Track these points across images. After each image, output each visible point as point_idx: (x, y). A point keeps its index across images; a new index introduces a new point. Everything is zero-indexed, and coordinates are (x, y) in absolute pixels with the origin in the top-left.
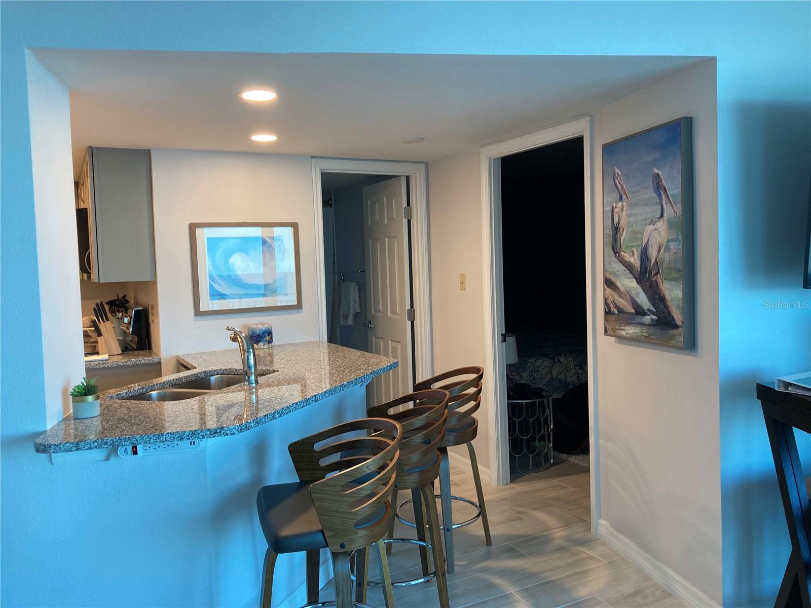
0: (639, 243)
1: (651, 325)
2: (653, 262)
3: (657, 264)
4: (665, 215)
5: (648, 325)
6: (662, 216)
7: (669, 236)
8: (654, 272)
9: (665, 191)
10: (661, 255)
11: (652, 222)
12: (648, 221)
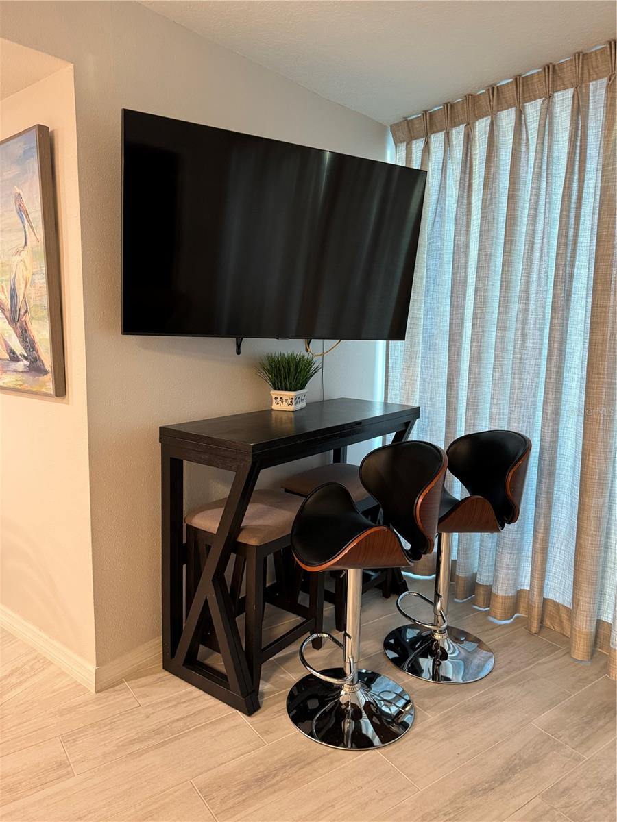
0: (8, 277)
1: (25, 372)
2: (21, 298)
3: (25, 301)
4: (28, 243)
5: (22, 372)
6: (26, 244)
7: (34, 268)
8: (23, 311)
9: (27, 215)
10: (28, 292)
11: (18, 253)
12: (14, 250)
